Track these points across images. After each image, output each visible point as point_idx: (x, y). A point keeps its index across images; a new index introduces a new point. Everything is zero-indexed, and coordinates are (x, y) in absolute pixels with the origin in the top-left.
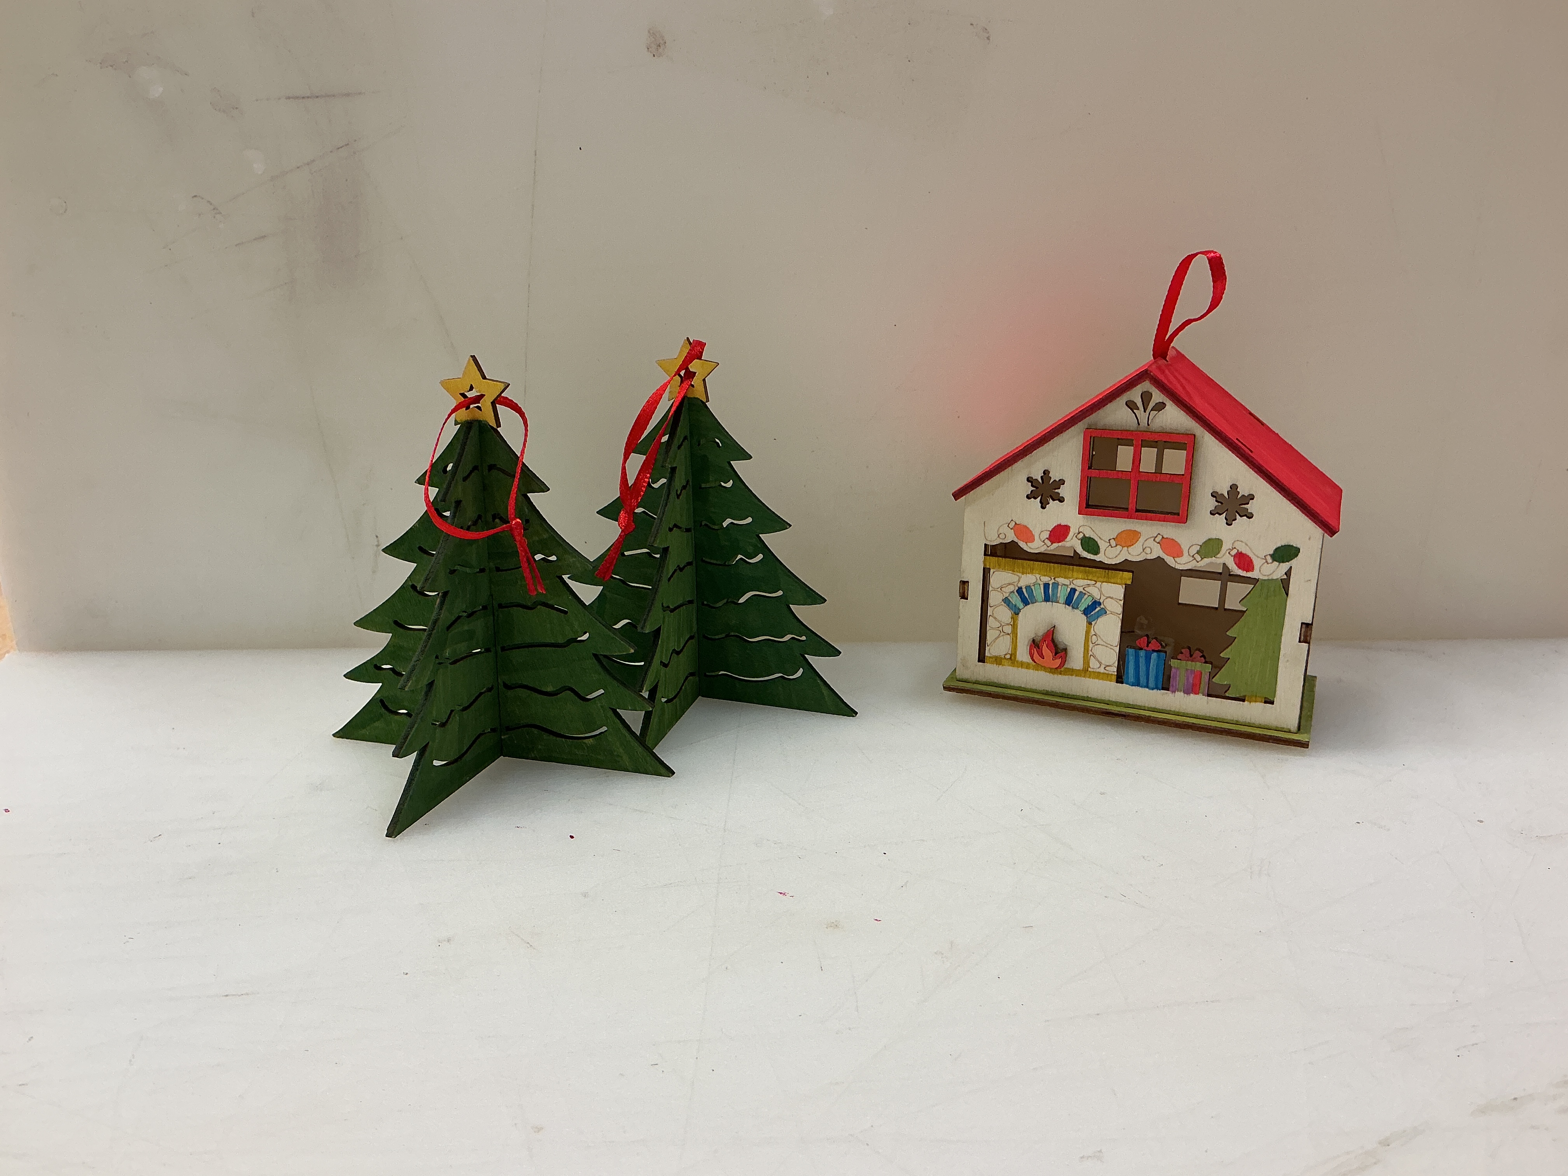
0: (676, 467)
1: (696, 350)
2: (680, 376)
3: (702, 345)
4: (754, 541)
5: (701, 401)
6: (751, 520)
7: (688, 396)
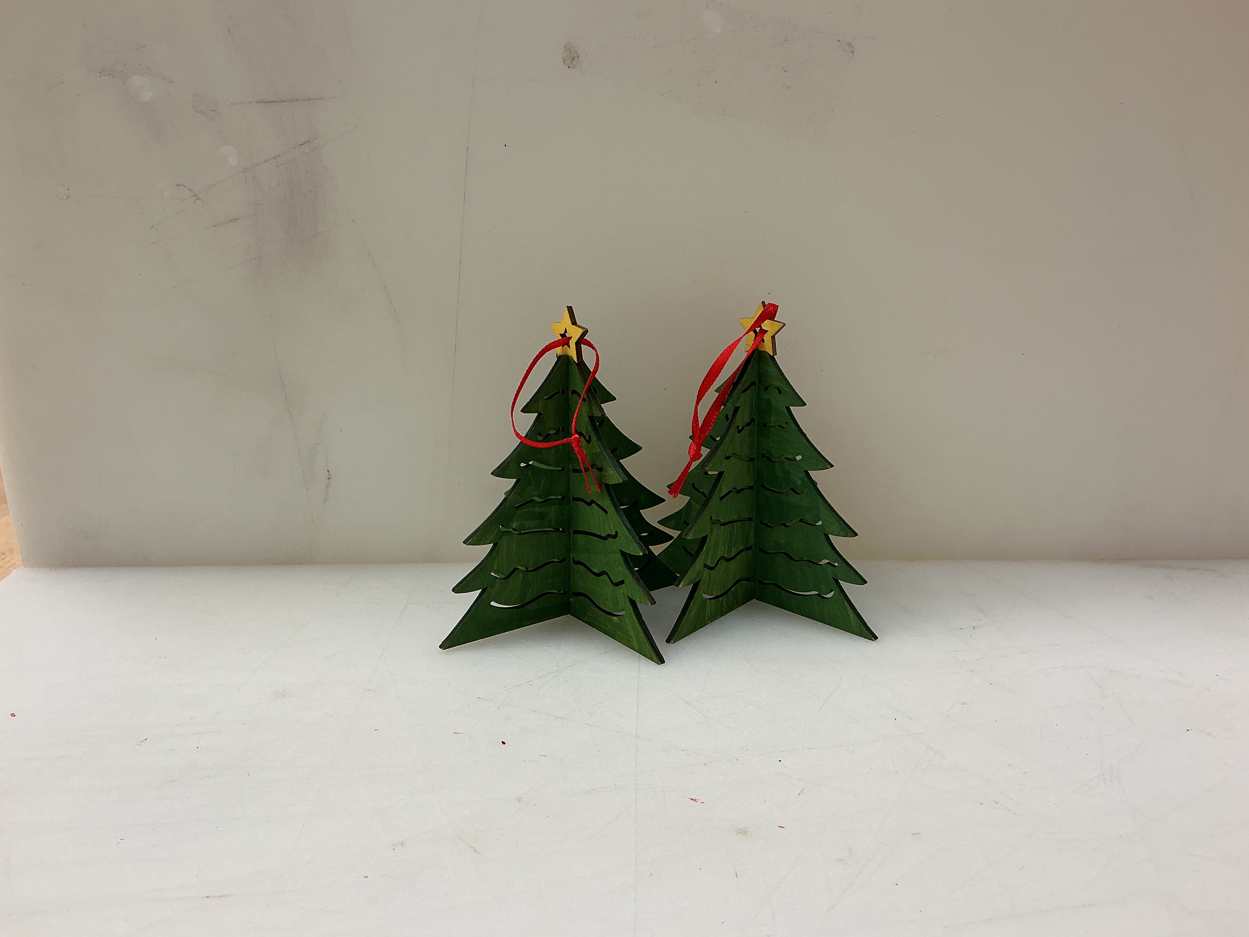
0: (739, 407)
1: (769, 312)
2: (755, 332)
3: (775, 308)
4: (802, 475)
5: (769, 354)
6: (801, 458)
7: (760, 349)
